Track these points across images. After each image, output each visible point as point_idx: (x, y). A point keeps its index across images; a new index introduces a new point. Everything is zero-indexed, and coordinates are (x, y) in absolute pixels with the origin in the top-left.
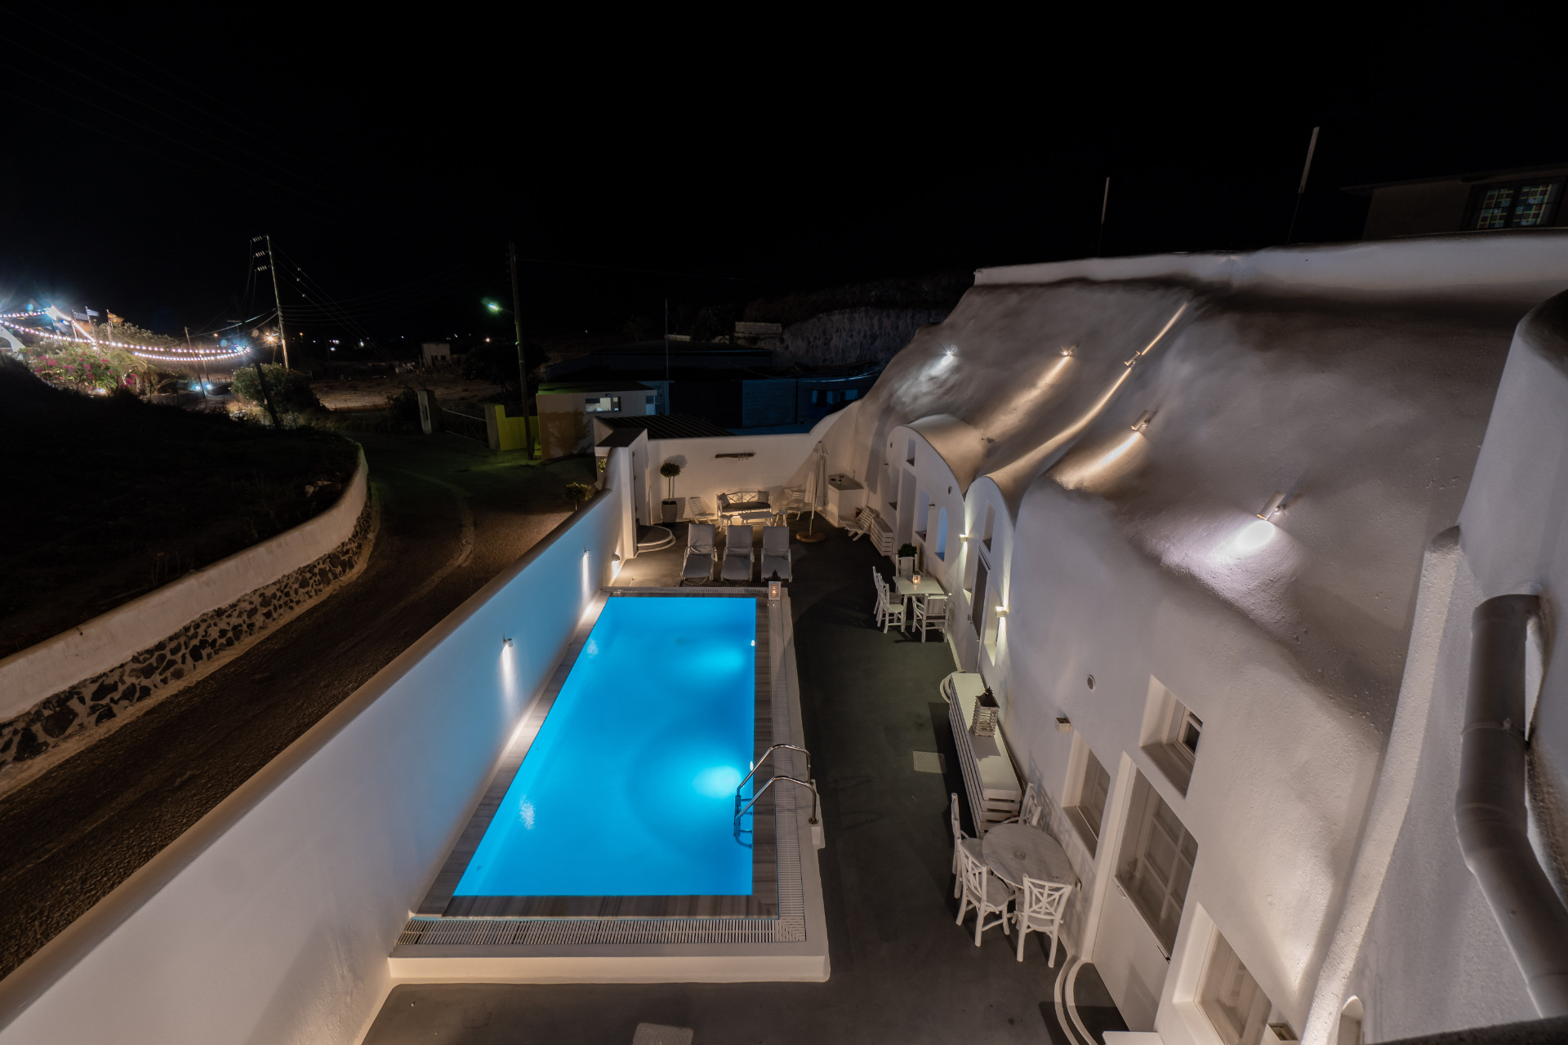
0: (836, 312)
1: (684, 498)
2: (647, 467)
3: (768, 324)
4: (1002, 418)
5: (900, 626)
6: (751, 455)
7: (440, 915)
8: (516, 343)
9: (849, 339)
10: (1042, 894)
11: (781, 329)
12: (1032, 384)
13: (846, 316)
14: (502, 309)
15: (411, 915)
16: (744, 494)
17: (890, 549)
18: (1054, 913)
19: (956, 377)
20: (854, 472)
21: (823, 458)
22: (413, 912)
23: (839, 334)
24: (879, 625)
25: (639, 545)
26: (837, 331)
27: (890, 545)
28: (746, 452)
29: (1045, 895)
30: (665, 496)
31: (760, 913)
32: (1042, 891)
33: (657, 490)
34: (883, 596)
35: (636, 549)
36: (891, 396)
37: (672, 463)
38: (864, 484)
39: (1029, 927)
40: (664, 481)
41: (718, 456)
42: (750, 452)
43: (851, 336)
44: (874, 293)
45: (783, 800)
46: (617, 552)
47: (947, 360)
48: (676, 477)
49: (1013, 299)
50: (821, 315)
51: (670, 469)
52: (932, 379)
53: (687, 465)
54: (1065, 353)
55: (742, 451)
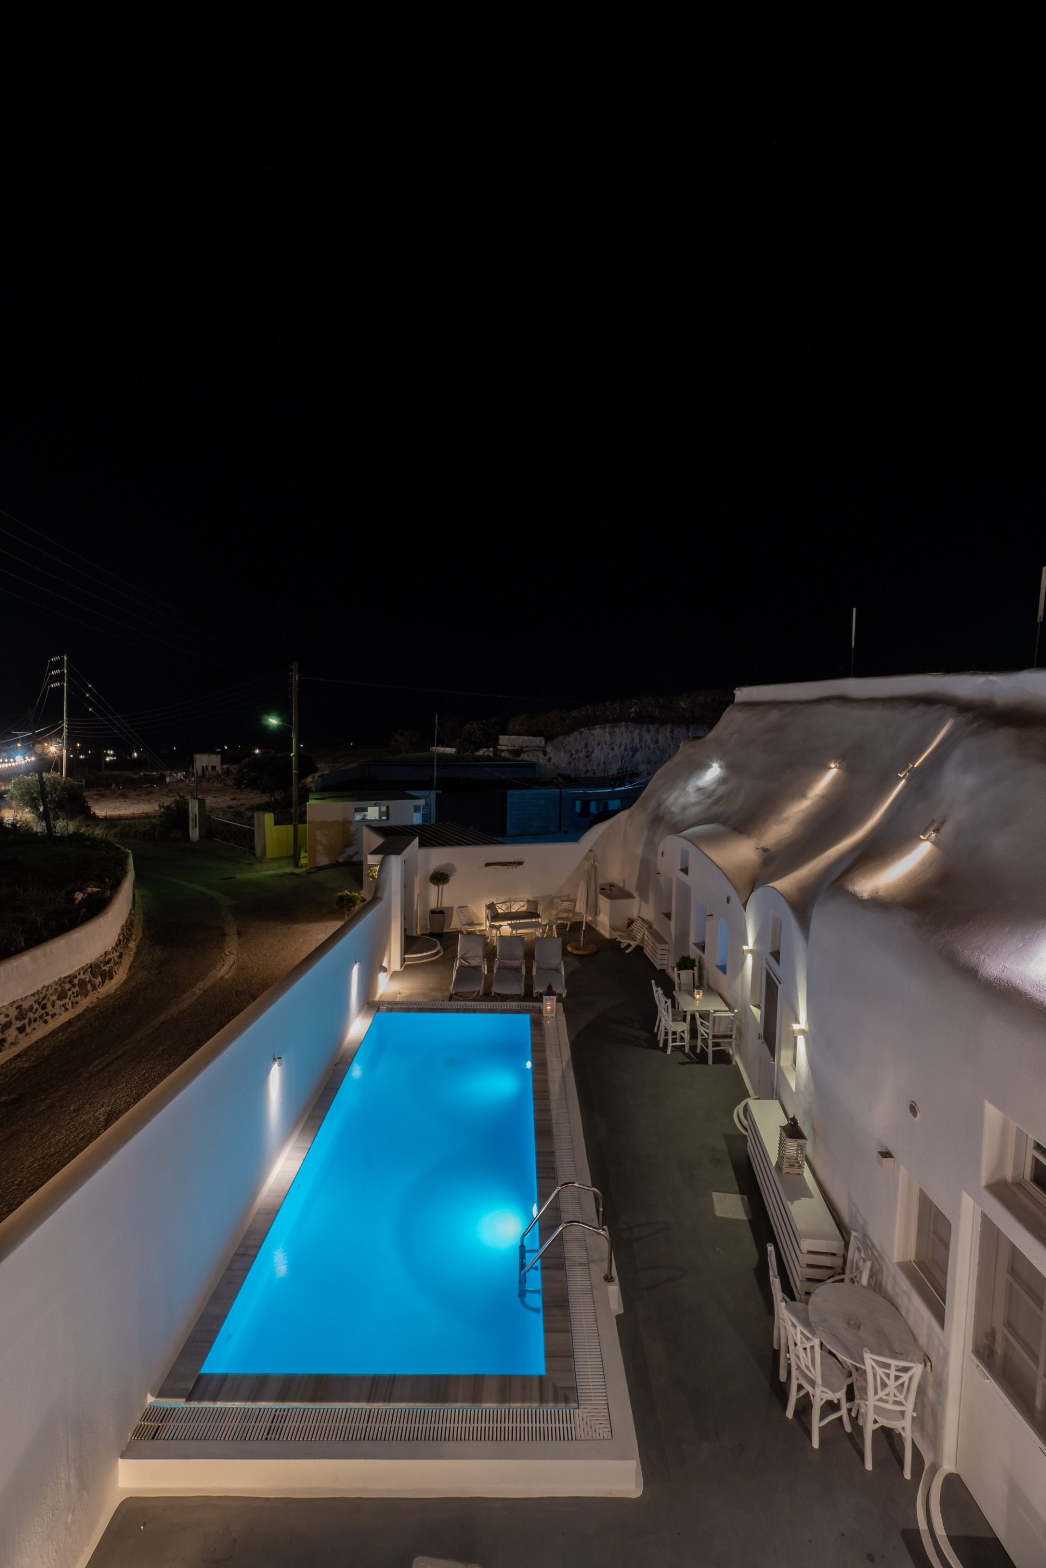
0: (597, 726)
1: (452, 908)
2: (417, 875)
3: (532, 738)
4: (775, 827)
5: (683, 1046)
6: (520, 863)
7: (184, 1400)
8: (292, 755)
9: (611, 752)
10: (888, 1376)
11: (544, 742)
12: (802, 795)
13: (607, 730)
14: (281, 723)
15: (150, 1399)
16: (513, 903)
17: (665, 962)
18: (904, 1402)
19: (722, 789)
20: (624, 881)
21: (594, 866)
22: (152, 1395)
23: (600, 747)
24: (661, 1045)
25: (406, 956)
26: (599, 744)
27: (666, 957)
28: (516, 860)
29: (892, 1377)
30: (433, 905)
31: (556, 1401)
32: (888, 1371)
33: (425, 899)
34: (665, 1013)
35: (404, 960)
36: (659, 805)
37: (441, 872)
38: (635, 894)
39: (875, 1422)
40: (433, 889)
41: (487, 865)
42: (520, 860)
43: (613, 749)
44: (633, 710)
45: (573, 1252)
46: (385, 964)
47: (713, 773)
48: (445, 886)
49: (775, 715)
50: (583, 730)
51: (440, 878)
52: (700, 789)
53: (455, 873)
54: (833, 765)
55: (511, 860)
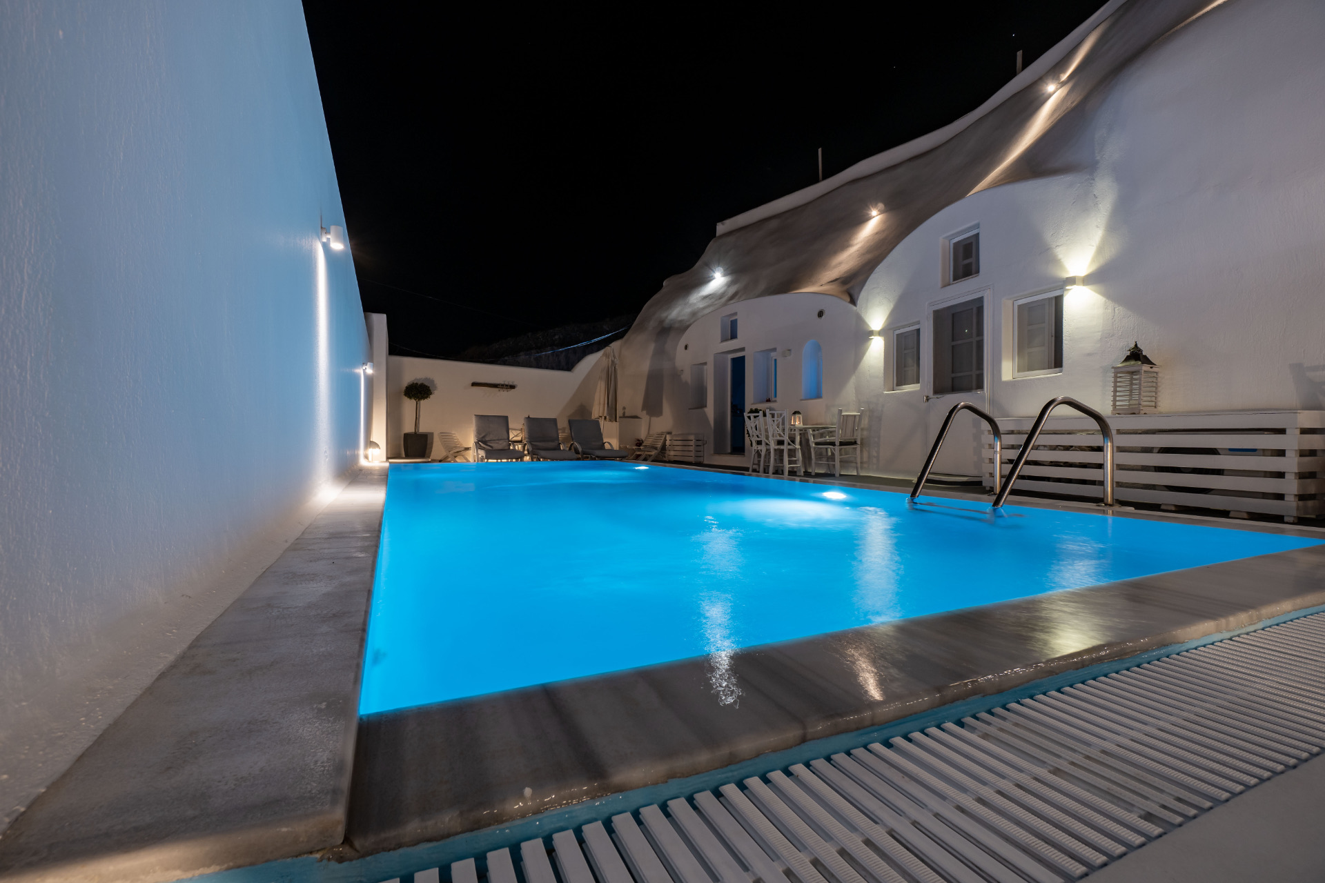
1: (432, 434)
4: (829, 273)
6: (512, 387)
28: (506, 383)
30: (409, 428)
36: (662, 322)
37: (419, 383)
38: (644, 415)
41: (474, 384)
42: (511, 383)
47: (718, 281)
51: (419, 391)
52: (707, 297)
53: (435, 392)
55: (501, 382)
